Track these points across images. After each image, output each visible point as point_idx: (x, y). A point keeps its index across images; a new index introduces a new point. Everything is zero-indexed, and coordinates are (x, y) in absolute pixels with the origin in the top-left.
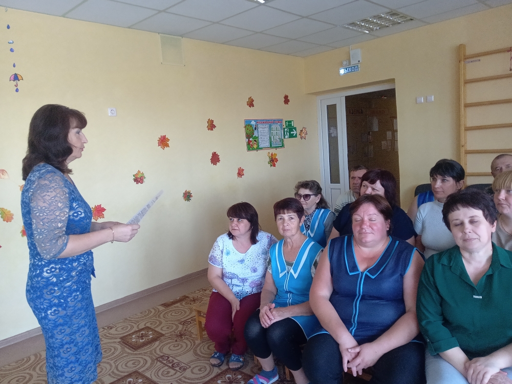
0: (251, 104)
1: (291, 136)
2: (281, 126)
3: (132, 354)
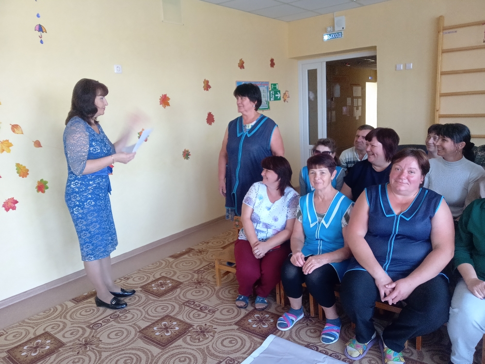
0: (241, 66)
1: (276, 99)
2: (268, 88)
3: (157, 301)
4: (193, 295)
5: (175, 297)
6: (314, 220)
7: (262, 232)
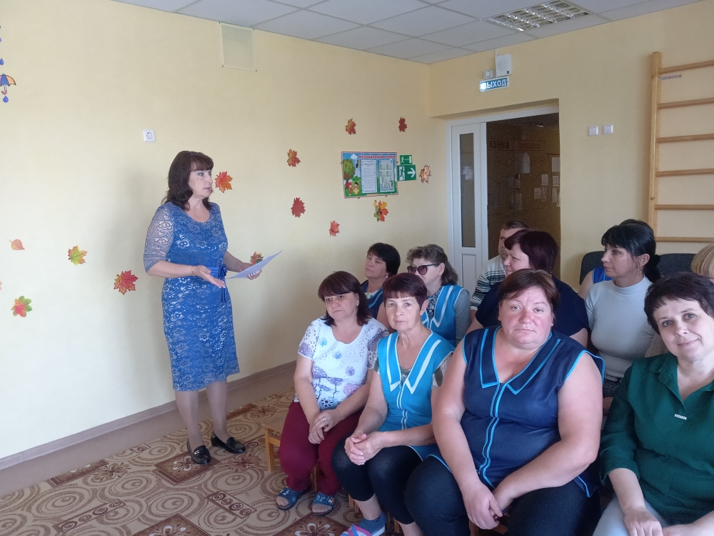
2: (394, 162)
3: (171, 489)
4: (228, 484)
5: (200, 485)
6: (395, 379)
7: (328, 389)
